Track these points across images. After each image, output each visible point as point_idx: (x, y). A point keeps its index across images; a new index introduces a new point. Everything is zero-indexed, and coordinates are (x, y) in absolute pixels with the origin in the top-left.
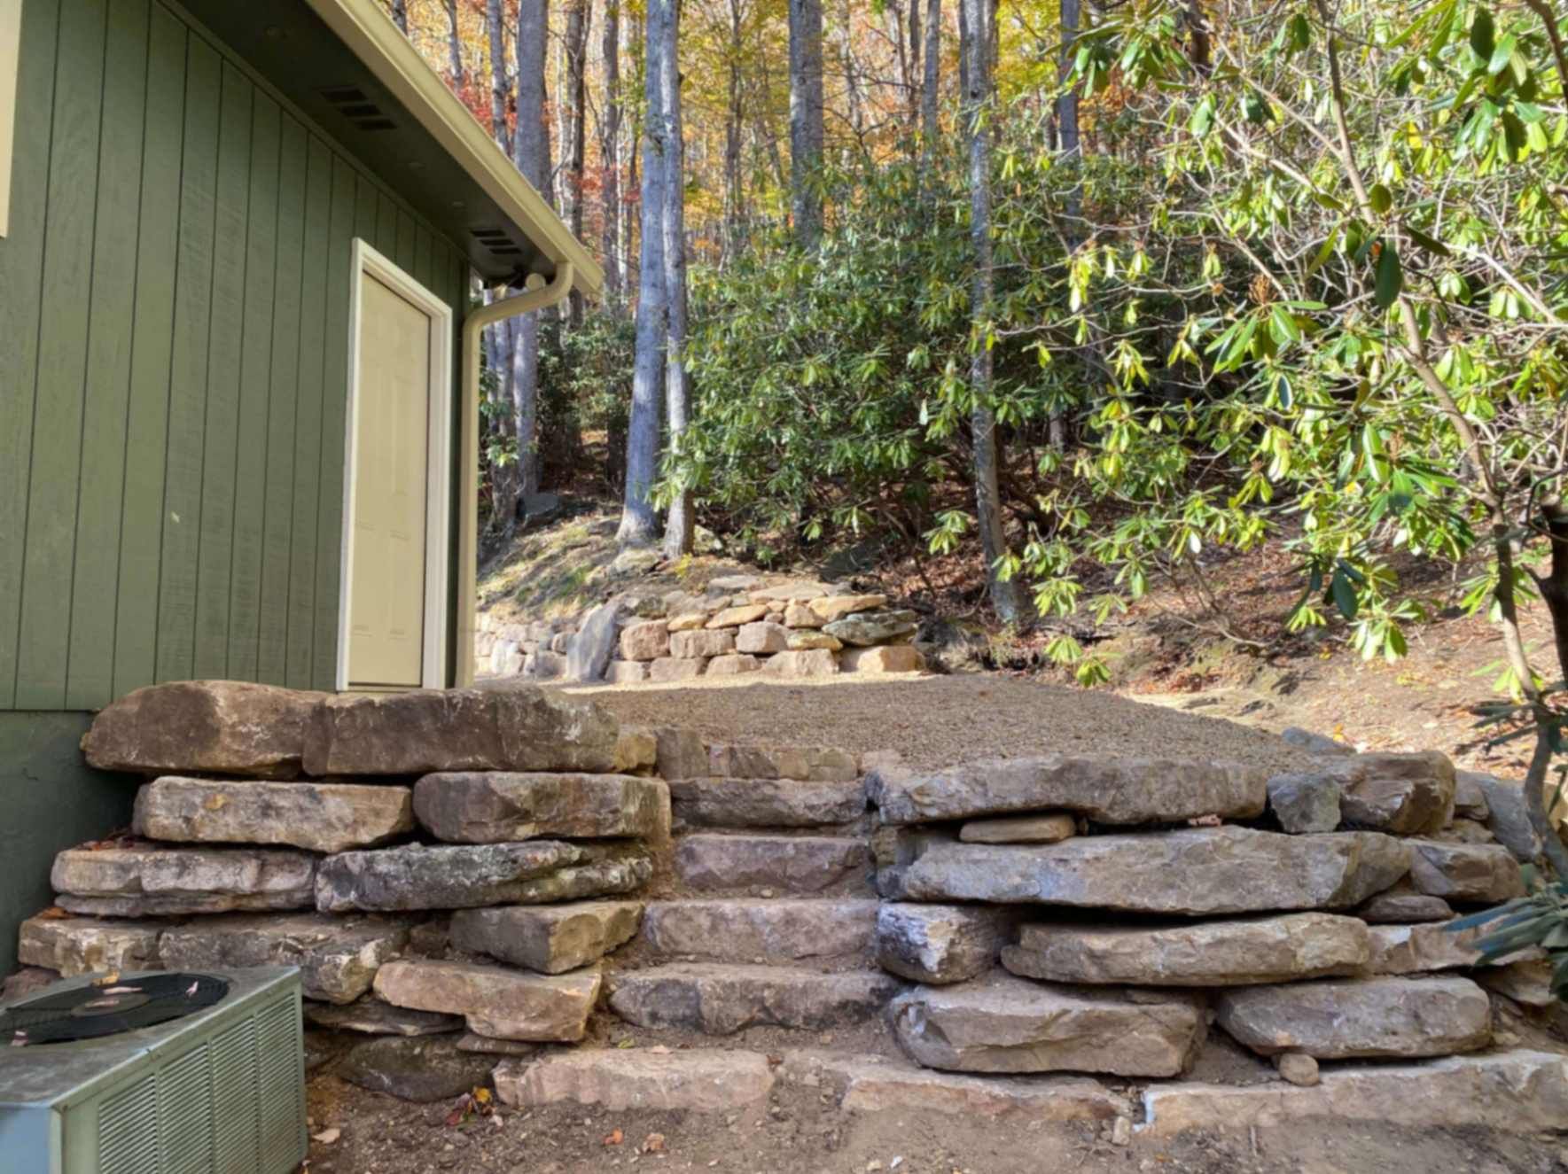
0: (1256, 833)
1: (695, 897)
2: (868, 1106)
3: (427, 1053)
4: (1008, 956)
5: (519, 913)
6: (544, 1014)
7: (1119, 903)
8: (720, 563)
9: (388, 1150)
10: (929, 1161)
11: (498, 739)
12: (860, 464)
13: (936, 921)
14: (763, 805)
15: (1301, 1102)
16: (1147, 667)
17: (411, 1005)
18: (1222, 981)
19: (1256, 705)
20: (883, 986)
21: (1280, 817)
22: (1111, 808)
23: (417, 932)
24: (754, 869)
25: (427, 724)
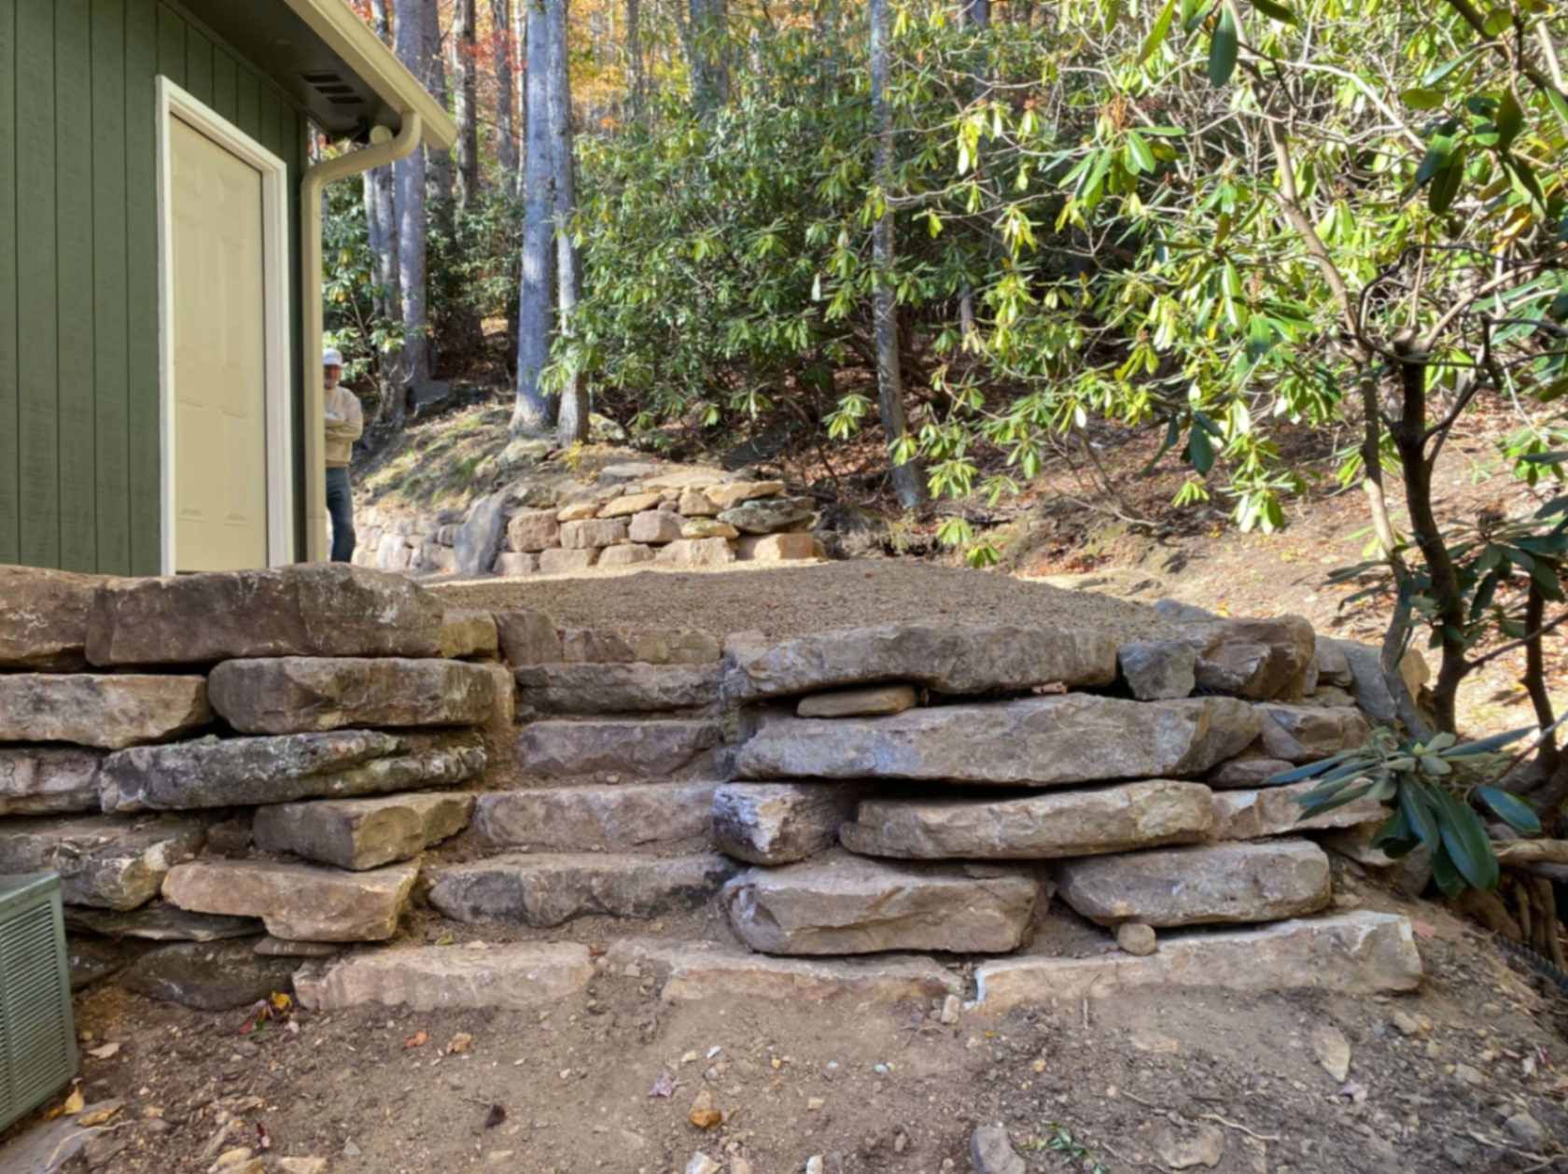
0: (1101, 699)
1: (536, 785)
2: (689, 995)
3: (221, 959)
4: (846, 833)
5: (322, 807)
6: (346, 913)
7: (956, 774)
8: (616, 451)
9: (172, 1064)
10: (748, 1050)
11: (301, 622)
12: (757, 347)
13: (768, 800)
14: (616, 690)
15: (1136, 971)
16: (1042, 549)
17: (202, 909)
18: (1061, 853)
19: (1146, 584)
20: (719, 869)
21: (1132, 684)
22: (951, 677)
23: (215, 831)
24: (599, 755)
25: (220, 607)
